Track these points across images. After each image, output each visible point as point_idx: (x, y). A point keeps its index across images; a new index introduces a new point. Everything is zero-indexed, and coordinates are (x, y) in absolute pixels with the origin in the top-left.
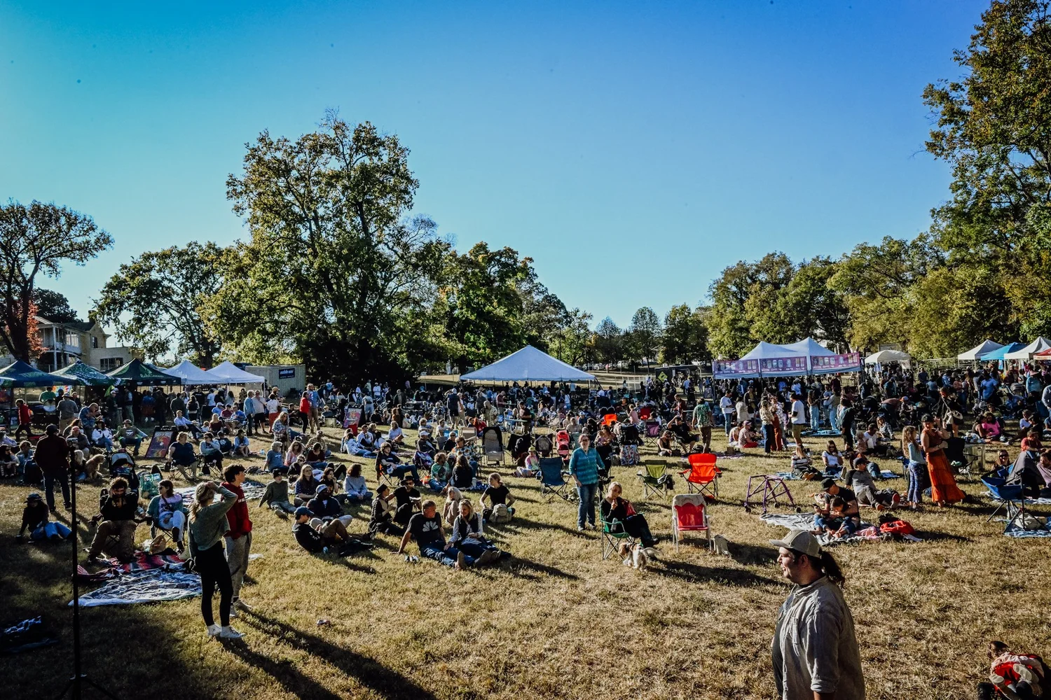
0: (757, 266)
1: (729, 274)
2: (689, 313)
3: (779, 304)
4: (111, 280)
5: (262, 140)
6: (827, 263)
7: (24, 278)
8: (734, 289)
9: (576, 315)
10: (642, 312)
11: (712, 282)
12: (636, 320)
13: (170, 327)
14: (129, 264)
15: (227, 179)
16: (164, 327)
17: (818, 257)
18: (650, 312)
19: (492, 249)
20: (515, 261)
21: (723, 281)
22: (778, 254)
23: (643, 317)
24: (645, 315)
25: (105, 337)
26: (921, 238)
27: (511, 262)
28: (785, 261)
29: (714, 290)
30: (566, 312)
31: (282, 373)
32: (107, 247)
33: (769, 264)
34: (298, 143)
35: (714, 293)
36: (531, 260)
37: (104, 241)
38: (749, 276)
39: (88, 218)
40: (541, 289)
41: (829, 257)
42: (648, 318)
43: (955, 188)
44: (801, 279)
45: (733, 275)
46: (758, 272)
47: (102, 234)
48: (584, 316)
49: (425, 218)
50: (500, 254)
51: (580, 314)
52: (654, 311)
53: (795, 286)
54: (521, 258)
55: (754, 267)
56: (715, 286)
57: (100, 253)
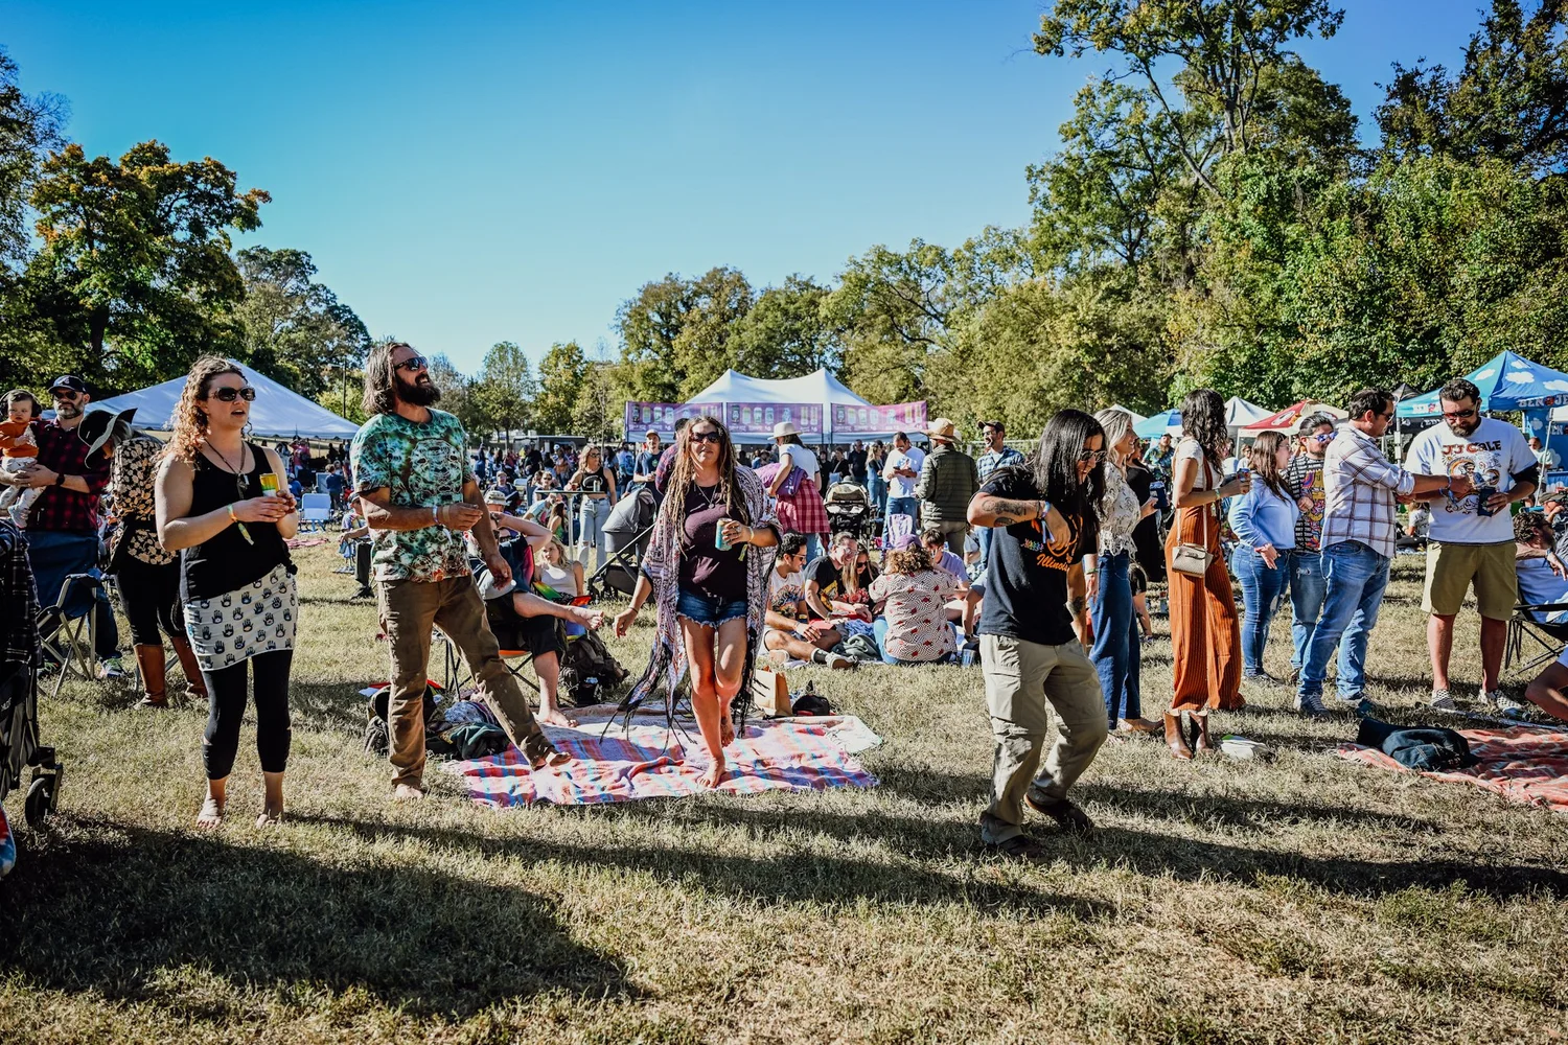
0: (696, 284)
1: (651, 294)
2: (581, 357)
3: (730, 346)
6: (807, 286)
8: (657, 318)
10: (502, 350)
11: (622, 304)
12: (491, 363)
17: (795, 275)
18: (516, 351)
19: (178, 159)
20: (229, 193)
21: (639, 303)
22: (730, 270)
23: (502, 359)
24: (507, 355)
26: (970, 247)
27: (218, 192)
28: (740, 283)
29: (625, 318)
33: (716, 283)
36: (265, 197)
38: (682, 300)
41: (811, 278)
42: (511, 359)
43: (1069, 134)
44: (767, 309)
45: (657, 297)
46: (696, 294)
50: (196, 171)
52: (521, 349)
53: (758, 319)
54: (242, 190)
55: (691, 286)
56: (628, 310)
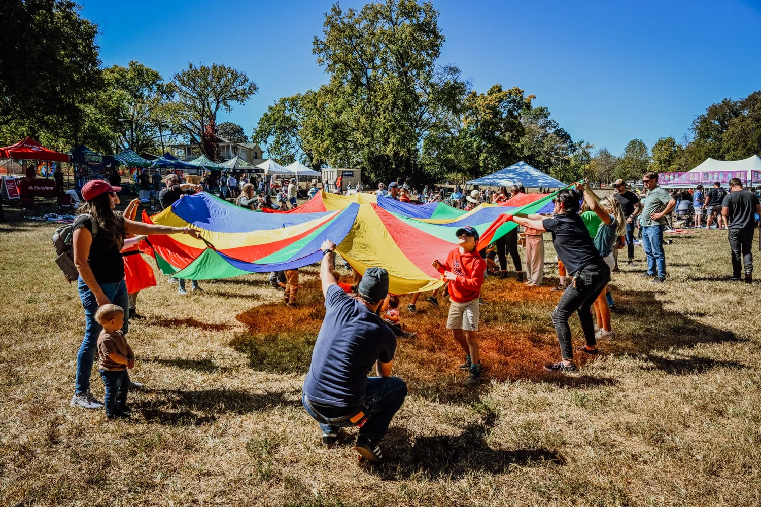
0: (741, 102)
1: (714, 110)
2: (674, 144)
4: (263, 116)
5: (334, 10)
7: (211, 112)
8: (716, 123)
9: (580, 146)
10: (634, 143)
11: (696, 118)
12: (628, 150)
13: (297, 147)
14: (273, 106)
15: (313, 40)
16: (294, 147)
18: (640, 143)
19: (505, 89)
20: (522, 98)
21: (706, 116)
23: (634, 147)
24: (636, 146)
25: (262, 152)
27: (518, 98)
30: (571, 142)
31: (344, 174)
32: (256, 92)
33: (754, 101)
34: (362, 12)
35: (697, 126)
36: (534, 97)
37: (253, 88)
38: (732, 112)
39: (243, 74)
40: (553, 124)
42: (638, 147)
46: (742, 108)
47: (251, 84)
48: (588, 147)
49: (452, 66)
50: (511, 93)
51: (584, 145)
52: (643, 142)
54: (526, 96)
55: (739, 104)
56: (699, 120)
57: (252, 96)
